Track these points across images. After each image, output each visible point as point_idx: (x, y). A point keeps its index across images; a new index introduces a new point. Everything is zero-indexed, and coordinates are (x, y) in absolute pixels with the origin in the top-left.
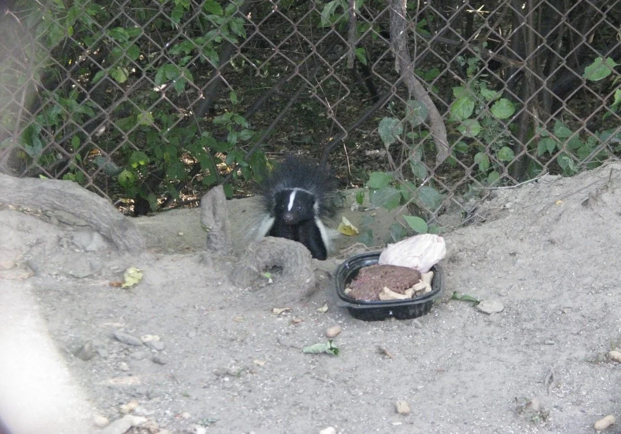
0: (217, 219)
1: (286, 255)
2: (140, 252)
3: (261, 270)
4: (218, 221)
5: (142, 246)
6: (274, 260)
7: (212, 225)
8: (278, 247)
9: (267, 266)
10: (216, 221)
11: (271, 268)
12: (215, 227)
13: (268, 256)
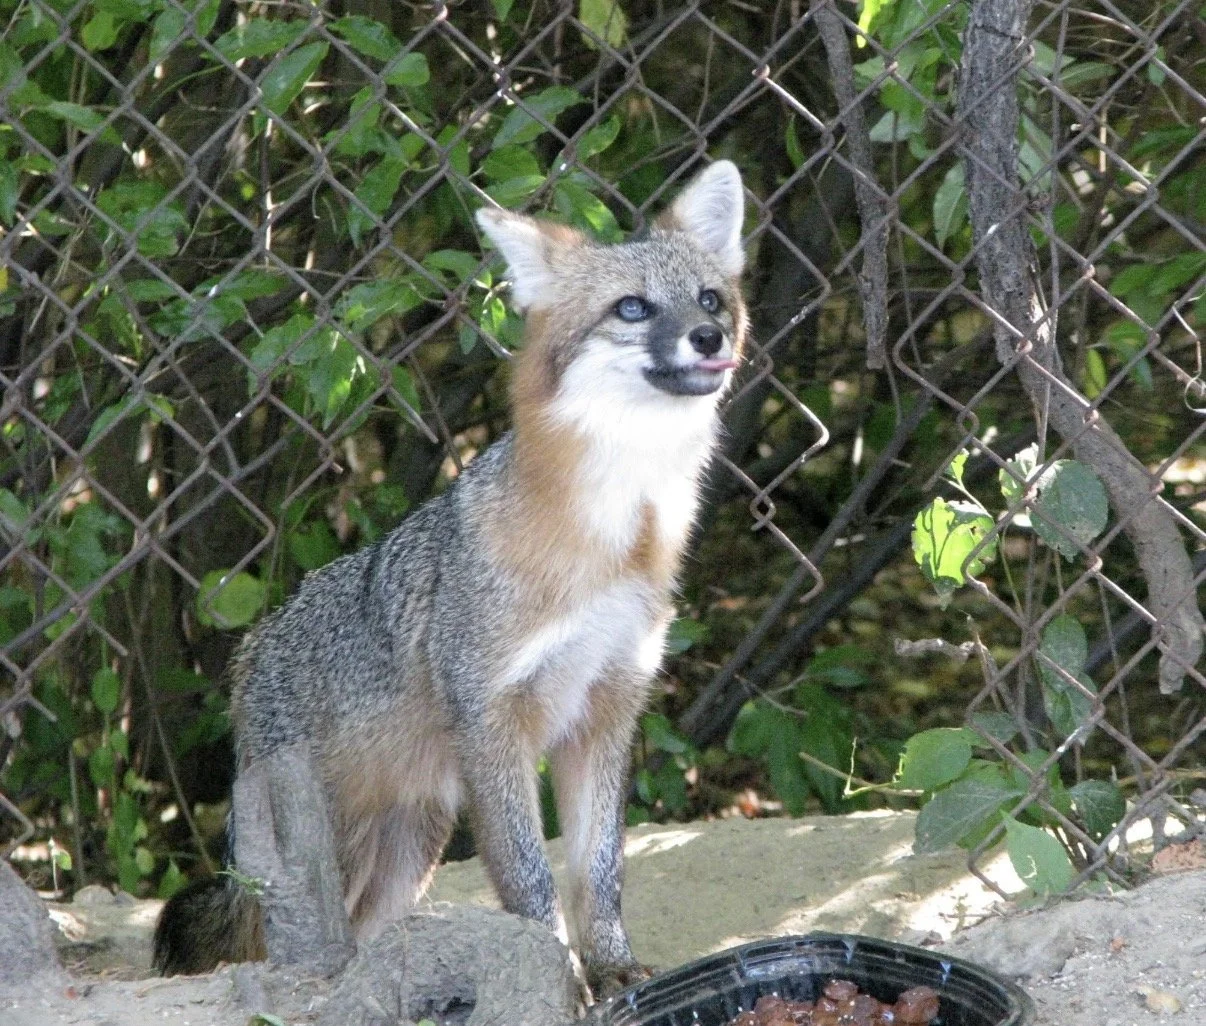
0: (292, 854)
1: (484, 960)
2: (31, 968)
3: (405, 1010)
4: (292, 861)
5: (36, 945)
6: (448, 981)
7: (273, 873)
8: (461, 936)
9: (430, 1003)
10: (285, 863)
11: (443, 1006)
12: (284, 880)
13: (431, 965)
